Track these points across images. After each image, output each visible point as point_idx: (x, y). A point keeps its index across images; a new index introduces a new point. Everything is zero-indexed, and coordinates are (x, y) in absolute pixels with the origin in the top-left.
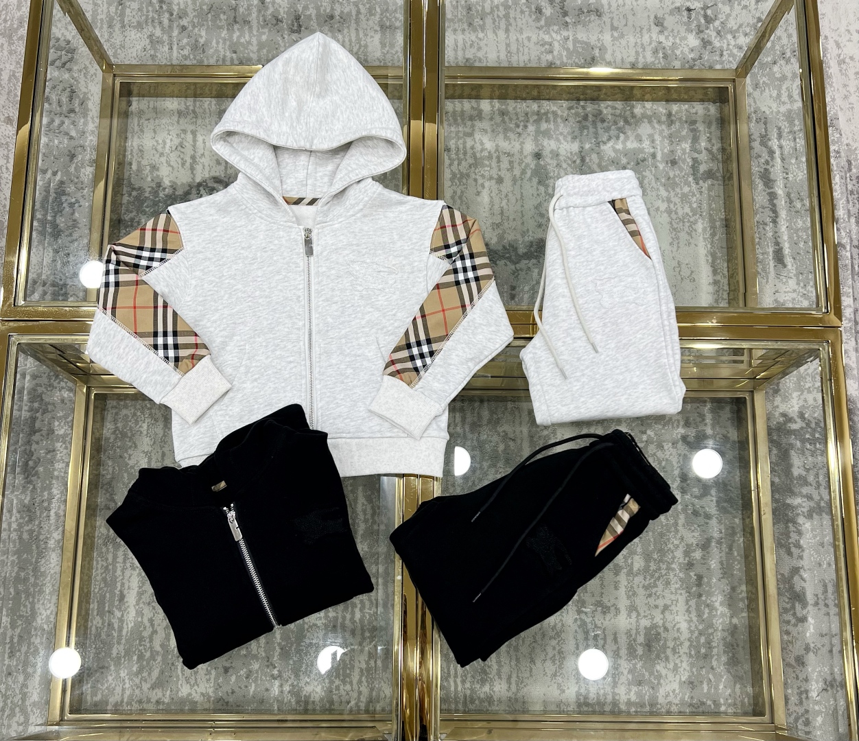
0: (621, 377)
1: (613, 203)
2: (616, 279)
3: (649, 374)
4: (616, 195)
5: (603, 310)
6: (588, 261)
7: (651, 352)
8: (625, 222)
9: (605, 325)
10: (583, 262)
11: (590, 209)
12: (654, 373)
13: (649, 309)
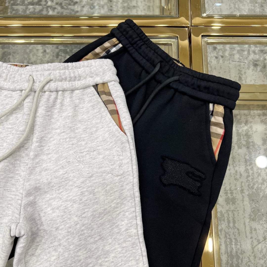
0: (95, 246)
1: (96, 86)
2: (95, 153)
3: (120, 242)
4: (98, 80)
5: (82, 180)
6: (70, 138)
7: (123, 221)
8: (106, 103)
9: (82, 193)
10: (66, 139)
11: (77, 92)
12: (125, 241)
13: (123, 179)
